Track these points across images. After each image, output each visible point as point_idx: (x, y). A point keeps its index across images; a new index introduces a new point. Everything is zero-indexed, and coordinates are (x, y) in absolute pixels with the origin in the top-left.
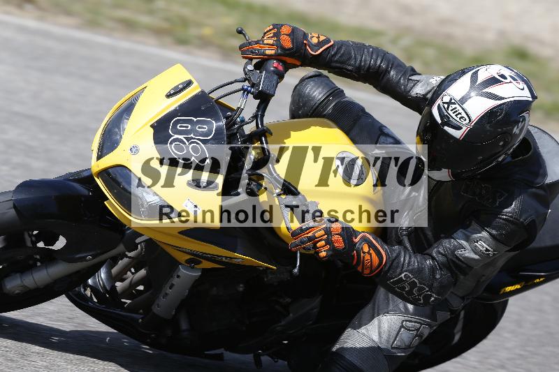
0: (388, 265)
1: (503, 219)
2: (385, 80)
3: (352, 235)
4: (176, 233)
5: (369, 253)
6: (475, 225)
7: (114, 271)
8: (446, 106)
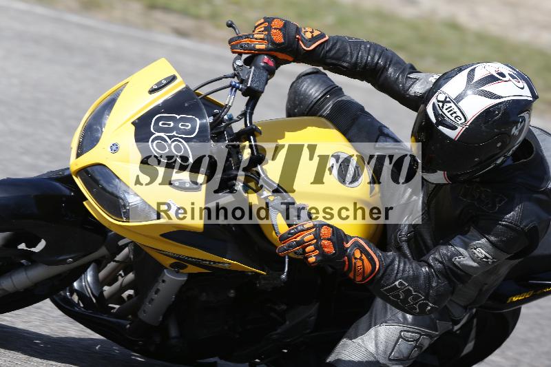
0: (381, 272)
1: (503, 225)
3: (343, 240)
4: (157, 235)
5: (360, 259)
6: (473, 232)
7: (102, 274)
8: (441, 104)
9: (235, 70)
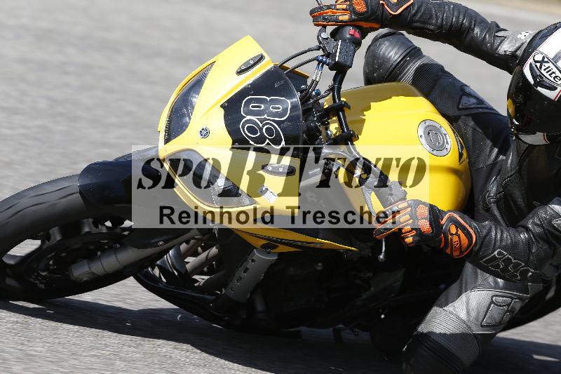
2: (469, 38)
3: (438, 217)
5: (456, 234)
8: (538, 65)
9: (320, 43)
